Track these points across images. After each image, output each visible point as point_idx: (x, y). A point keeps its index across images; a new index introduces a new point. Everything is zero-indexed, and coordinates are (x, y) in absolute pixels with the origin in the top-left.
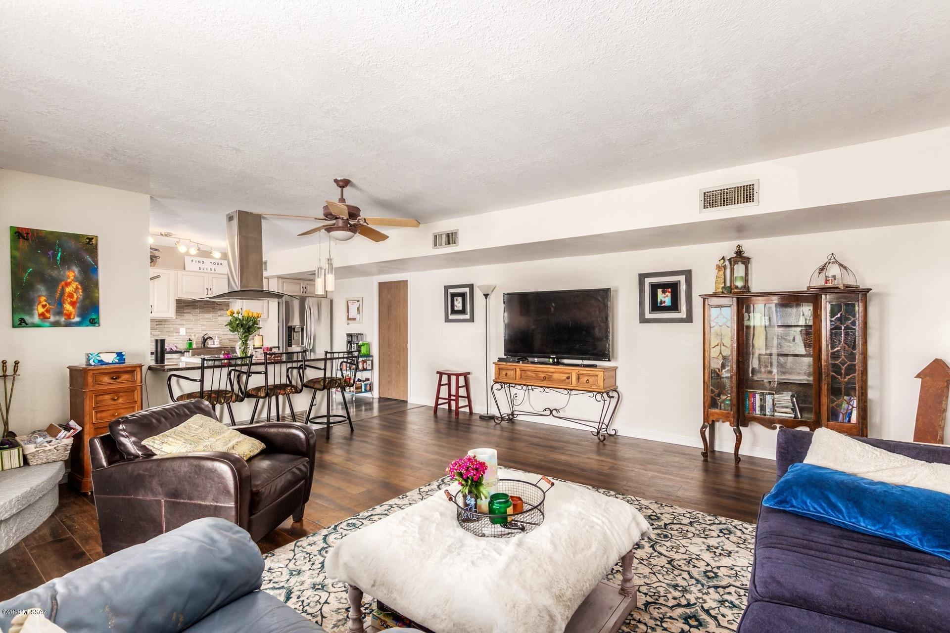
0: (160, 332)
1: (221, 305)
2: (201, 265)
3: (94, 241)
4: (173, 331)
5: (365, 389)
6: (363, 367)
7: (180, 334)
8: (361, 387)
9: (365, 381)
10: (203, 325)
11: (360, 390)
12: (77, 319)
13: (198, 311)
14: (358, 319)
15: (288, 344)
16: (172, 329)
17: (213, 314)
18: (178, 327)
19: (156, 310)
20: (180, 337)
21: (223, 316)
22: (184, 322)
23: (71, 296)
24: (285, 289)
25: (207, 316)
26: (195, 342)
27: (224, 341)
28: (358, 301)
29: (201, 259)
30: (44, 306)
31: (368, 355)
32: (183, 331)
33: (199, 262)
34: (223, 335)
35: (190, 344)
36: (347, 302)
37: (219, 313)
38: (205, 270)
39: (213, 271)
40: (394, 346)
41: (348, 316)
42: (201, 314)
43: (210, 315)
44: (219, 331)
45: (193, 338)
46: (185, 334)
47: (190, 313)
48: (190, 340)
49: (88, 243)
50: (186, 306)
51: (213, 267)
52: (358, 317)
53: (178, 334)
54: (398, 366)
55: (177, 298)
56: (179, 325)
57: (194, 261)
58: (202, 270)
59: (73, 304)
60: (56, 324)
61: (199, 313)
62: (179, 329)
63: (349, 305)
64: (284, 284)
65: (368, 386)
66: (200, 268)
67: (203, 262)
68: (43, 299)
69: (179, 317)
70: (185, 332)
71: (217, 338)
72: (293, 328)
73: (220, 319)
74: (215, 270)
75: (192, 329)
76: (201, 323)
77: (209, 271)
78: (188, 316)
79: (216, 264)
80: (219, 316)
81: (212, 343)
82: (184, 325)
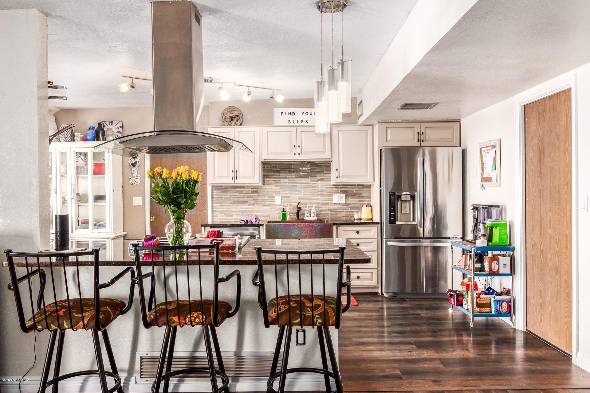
0: (255, 201)
1: (321, 166)
2: (291, 118)
4: (268, 200)
5: (497, 310)
6: (490, 268)
7: (276, 203)
8: (490, 303)
9: (501, 294)
10: (300, 192)
11: (488, 310)
14: (494, 180)
15: (390, 220)
16: (267, 197)
17: (312, 179)
18: (274, 194)
19: (241, 175)
20: (276, 207)
21: (323, 180)
22: (279, 189)
24: (390, 138)
25: (304, 180)
26: (288, 213)
28: (494, 147)
29: (291, 110)
31: (508, 247)
32: (278, 199)
33: (290, 114)
34: (324, 204)
35: (284, 216)
36: (481, 148)
37: (318, 176)
38: (296, 124)
39: (304, 124)
40: (550, 232)
41: (482, 174)
42: (297, 179)
43: (308, 180)
44: (318, 199)
45: (287, 209)
46: (280, 203)
47: (286, 178)
48: (284, 211)
51: (305, 118)
52: (494, 175)
53: (274, 203)
54: (557, 277)
55: (263, 161)
56: (274, 192)
57: (284, 114)
58: (292, 124)
61: (296, 178)
62: (274, 197)
63: (484, 153)
64: (389, 131)
65: (505, 305)
66: (289, 122)
67: (294, 114)
69: (274, 182)
70: (280, 200)
71: (313, 209)
72: (397, 196)
73: (320, 183)
74: (307, 121)
75: (289, 197)
76: (298, 190)
77: (300, 123)
78: (283, 182)
79: (309, 113)
80: (318, 180)
81: (309, 215)
82: (279, 192)
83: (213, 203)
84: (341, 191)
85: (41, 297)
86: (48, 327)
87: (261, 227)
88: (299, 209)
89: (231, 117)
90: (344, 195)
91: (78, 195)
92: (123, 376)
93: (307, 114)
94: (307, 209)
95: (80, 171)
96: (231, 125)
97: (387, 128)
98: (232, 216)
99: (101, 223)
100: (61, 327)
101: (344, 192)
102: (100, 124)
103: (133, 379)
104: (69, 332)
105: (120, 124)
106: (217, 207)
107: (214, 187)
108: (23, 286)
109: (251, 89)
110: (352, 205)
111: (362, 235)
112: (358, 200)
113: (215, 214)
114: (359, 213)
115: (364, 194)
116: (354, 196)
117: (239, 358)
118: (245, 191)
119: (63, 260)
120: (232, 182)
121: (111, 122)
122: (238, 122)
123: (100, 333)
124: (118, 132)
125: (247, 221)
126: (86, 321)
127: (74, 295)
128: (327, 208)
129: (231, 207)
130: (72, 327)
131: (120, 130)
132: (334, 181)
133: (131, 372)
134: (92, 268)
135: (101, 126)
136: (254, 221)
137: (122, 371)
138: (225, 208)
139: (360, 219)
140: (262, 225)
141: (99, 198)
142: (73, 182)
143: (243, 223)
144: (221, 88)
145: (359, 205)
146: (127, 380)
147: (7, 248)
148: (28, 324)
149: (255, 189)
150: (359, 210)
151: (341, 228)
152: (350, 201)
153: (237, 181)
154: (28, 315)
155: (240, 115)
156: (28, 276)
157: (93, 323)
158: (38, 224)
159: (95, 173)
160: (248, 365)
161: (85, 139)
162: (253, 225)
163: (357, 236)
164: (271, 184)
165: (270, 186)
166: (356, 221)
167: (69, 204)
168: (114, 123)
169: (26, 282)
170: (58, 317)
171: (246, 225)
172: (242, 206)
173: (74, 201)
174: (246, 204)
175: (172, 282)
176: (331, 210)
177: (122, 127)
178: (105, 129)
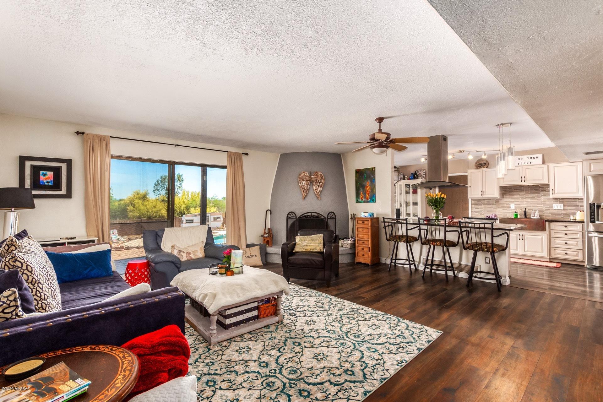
0: (497, 207)
1: (544, 187)
2: (520, 161)
3: (374, 170)
4: (506, 206)
7: (511, 208)
10: (528, 202)
12: (369, 200)
13: (524, 192)
15: (591, 220)
17: (537, 195)
18: (510, 203)
19: (487, 193)
20: (511, 210)
21: (545, 196)
22: (513, 200)
23: (368, 191)
24: (592, 169)
25: (531, 196)
26: (519, 214)
27: (546, 214)
29: (520, 157)
30: (362, 195)
32: (512, 206)
33: (519, 159)
34: (546, 210)
35: (517, 215)
37: (542, 193)
38: (523, 164)
39: (529, 164)
42: (526, 195)
43: (534, 195)
44: (542, 206)
45: (518, 212)
47: (518, 194)
48: (516, 212)
49: (372, 171)
50: (515, 190)
51: (529, 161)
53: (509, 208)
55: (500, 186)
57: (517, 159)
58: (520, 164)
59: (368, 194)
60: (364, 202)
61: (525, 194)
64: (592, 165)
66: (519, 164)
67: (522, 159)
68: (362, 193)
69: (510, 197)
70: (514, 207)
71: (537, 212)
72: (597, 206)
73: (543, 197)
74: (531, 163)
75: (520, 205)
76: (527, 201)
77: (526, 164)
78: (516, 196)
79: (533, 158)
80: (542, 196)
81: (534, 216)
82: (513, 202)
83: (472, 207)
84: (560, 202)
85: (392, 232)
86: (393, 241)
87: (497, 220)
88: (525, 212)
89: (481, 164)
90: (563, 205)
91: (406, 202)
92: (417, 264)
93: (531, 158)
94: (533, 212)
95: (407, 192)
96: (481, 168)
97: (590, 163)
98: (483, 214)
99: (416, 215)
100: (397, 241)
101: (562, 202)
102: (415, 172)
103: (420, 265)
104: (399, 242)
105: (425, 171)
106: (474, 209)
107: (472, 200)
108: (387, 228)
109: (486, 152)
110: (569, 211)
111: (569, 228)
112: (575, 208)
113: (473, 213)
114: (575, 216)
115: (579, 204)
116: (571, 205)
117: (460, 265)
118: (491, 201)
119: (398, 223)
120: (482, 197)
121: (421, 170)
122: (485, 166)
123: (408, 244)
124: (424, 175)
125: (490, 217)
126: (404, 240)
127: (401, 234)
128: (548, 212)
129: (482, 210)
130: (400, 241)
131: (425, 174)
132: (551, 196)
133: (419, 262)
134: (405, 225)
135: (416, 173)
136: (493, 217)
137: (417, 262)
138: (479, 210)
139: (575, 220)
140: (497, 219)
141: (415, 204)
142: (404, 197)
143: (488, 218)
144: (469, 154)
145: (575, 211)
146: (418, 265)
147: (383, 216)
148: (388, 239)
149: (497, 201)
150: (574, 214)
151: (552, 224)
152: (567, 208)
153: (484, 196)
154: (388, 237)
155: (486, 163)
156: (389, 226)
157: (406, 241)
158: (391, 211)
159: (413, 193)
160: (464, 268)
161: (409, 179)
162: (492, 219)
163: (566, 229)
164: (508, 198)
165: (507, 199)
166: (571, 221)
167: (403, 205)
168: (422, 171)
169: (388, 227)
170: (396, 238)
171: (489, 218)
172: (489, 210)
173: (405, 205)
174: (492, 208)
175: (434, 233)
176: (552, 214)
177: (426, 172)
178: (418, 174)
